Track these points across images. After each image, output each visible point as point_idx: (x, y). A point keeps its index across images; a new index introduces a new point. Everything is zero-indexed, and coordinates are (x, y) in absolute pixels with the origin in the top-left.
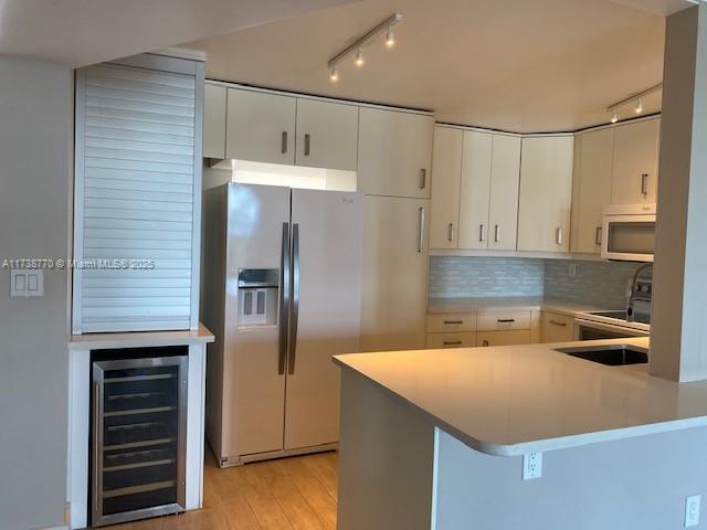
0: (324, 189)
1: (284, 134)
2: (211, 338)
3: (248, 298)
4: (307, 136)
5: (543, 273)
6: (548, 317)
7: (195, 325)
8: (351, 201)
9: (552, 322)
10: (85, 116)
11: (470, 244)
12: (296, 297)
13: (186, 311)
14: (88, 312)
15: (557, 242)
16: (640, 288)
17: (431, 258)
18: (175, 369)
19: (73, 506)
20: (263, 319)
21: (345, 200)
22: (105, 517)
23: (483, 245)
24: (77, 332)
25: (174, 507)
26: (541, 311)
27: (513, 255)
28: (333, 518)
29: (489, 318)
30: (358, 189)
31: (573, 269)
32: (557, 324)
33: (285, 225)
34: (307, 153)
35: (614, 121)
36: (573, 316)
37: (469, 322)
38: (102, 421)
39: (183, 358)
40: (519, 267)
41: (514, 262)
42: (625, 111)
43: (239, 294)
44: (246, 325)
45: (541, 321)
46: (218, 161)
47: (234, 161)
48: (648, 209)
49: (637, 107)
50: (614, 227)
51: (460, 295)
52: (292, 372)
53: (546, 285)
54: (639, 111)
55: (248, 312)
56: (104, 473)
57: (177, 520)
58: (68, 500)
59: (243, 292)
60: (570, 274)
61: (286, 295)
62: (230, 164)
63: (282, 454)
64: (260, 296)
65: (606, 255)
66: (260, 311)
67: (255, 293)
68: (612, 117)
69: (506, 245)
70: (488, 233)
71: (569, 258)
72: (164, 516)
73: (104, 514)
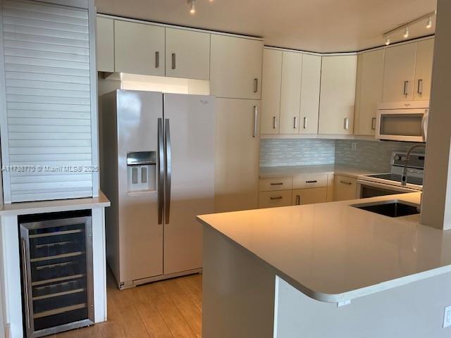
0: (187, 93)
1: (157, 53)
2: (108, 204)
3: (135, 172)
4: (173, 55)
5: (334, 148)
6: (339, 179)
7: (96, 193)
8: (206, 102)
9: (342, 182)
10: (4, 40)
11: (287, 130)
12: (169, 170)
13: (89, 184)
14: (15, 187)
15: (345, 128)
16: (400, 158)
17: (262, 140)
18: (83, 226)
19: (12, 326)
20: (146, 186)
21: (202, 101)
22: (36, 332)
23: (296, 131)
24: (8, 202)
25: (86, 322)
26: (334, 175)
27: (315, 137)
28: (199, 324)
29: (300, 181)
30: (210, 92)
31: (354, 146)
32: (345, 183)
33: (160, 120)
34: (174, 67)
35: (387, 44)
36: (356, 178)
37: (287, 184)
38: (29, 265)
39: (88, 218)
40: (318, 145)
41: (316, 142)
42: (396, 36)
43: (128, 170)
44: (135, 191)
45: (334, 181)
46: (110, 74)
47: (122, 74)
48: (409, 105)
49: (405, 33)
50: (384, 118)
51: (280, 164)
52: (167, 222)
53: (336, 156)
54: (406, 36)
55: (135, 182)
56: (34, 301)
57: (89, 331)
58: (8, 322)
59: (131, 168)
60: (352, 149)
61: (162, 169)
62: (119, 76)
63: (163, 278)
64: (143, 171)
65: (379, 136)
66: (144, 181)
67: (139, 169)
68: (387, 41)
69: (311, 130)
70: (299, 123)
71: (353, 138)
72: (80, 328)
73: (35, 330)
